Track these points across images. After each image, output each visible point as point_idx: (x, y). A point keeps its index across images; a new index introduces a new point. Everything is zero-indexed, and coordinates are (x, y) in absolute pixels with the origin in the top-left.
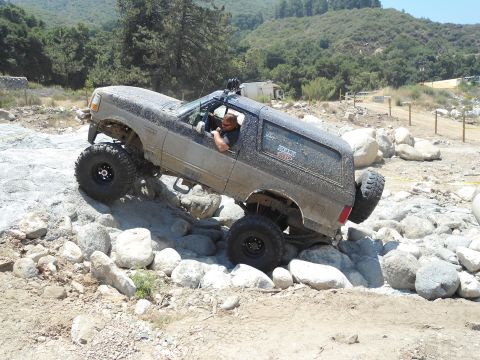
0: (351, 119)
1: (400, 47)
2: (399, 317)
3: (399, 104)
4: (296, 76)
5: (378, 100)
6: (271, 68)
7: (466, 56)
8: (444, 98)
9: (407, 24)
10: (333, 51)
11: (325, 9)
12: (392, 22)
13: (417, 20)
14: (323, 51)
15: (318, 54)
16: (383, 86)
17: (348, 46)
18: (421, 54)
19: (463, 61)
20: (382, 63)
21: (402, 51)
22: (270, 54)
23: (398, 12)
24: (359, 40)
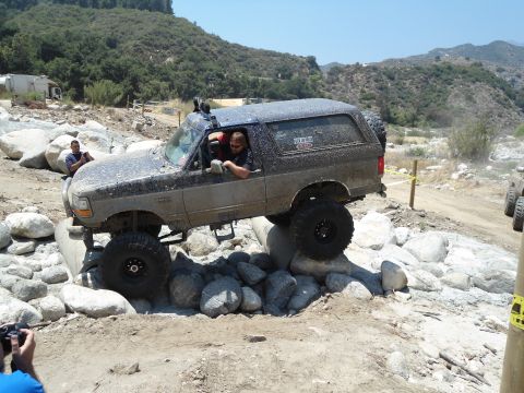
0: (139, 129)
1: (191, 60)
2: (182, 339)
4: (76, 74)
5: (168, 112)
6: (46, 61)
7: (251, 78)
9: (198, 37)
10: (122, 52)
11: (113, 5)
12: (183, 32)
13: (208, 35)
14: (110, 51)
15: (103, 53)
16: (173, 98)
17: (138, 50)
18: (211, 70)
19: (249, 82)
20: (173, 73)
21: (192, 63)
22: (44, 44)
23: (190, 23)
24: (150, 45)
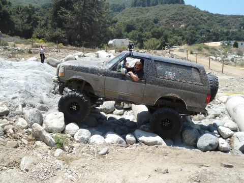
1: (193, 24)
2: (188, 160)
3: (192, 53)
4: (141, 36)
5: (182, 51)
6: (128, 32)
7: (225, 31)
8: (213, 51)
9: (197, 13)
10: (160, 25)
11: (157, 4)
12: (189, 12)
13: (202, 11)
14: (155, 25)
15: (152, 26)
16: (184, 44)
17: (168, 23)
18: (203, 29)
19: (224, 33)
20: (184, 32)
21: (194, 26)
22: (128, 25)
23: (193, 7)
24: (173, 20)
